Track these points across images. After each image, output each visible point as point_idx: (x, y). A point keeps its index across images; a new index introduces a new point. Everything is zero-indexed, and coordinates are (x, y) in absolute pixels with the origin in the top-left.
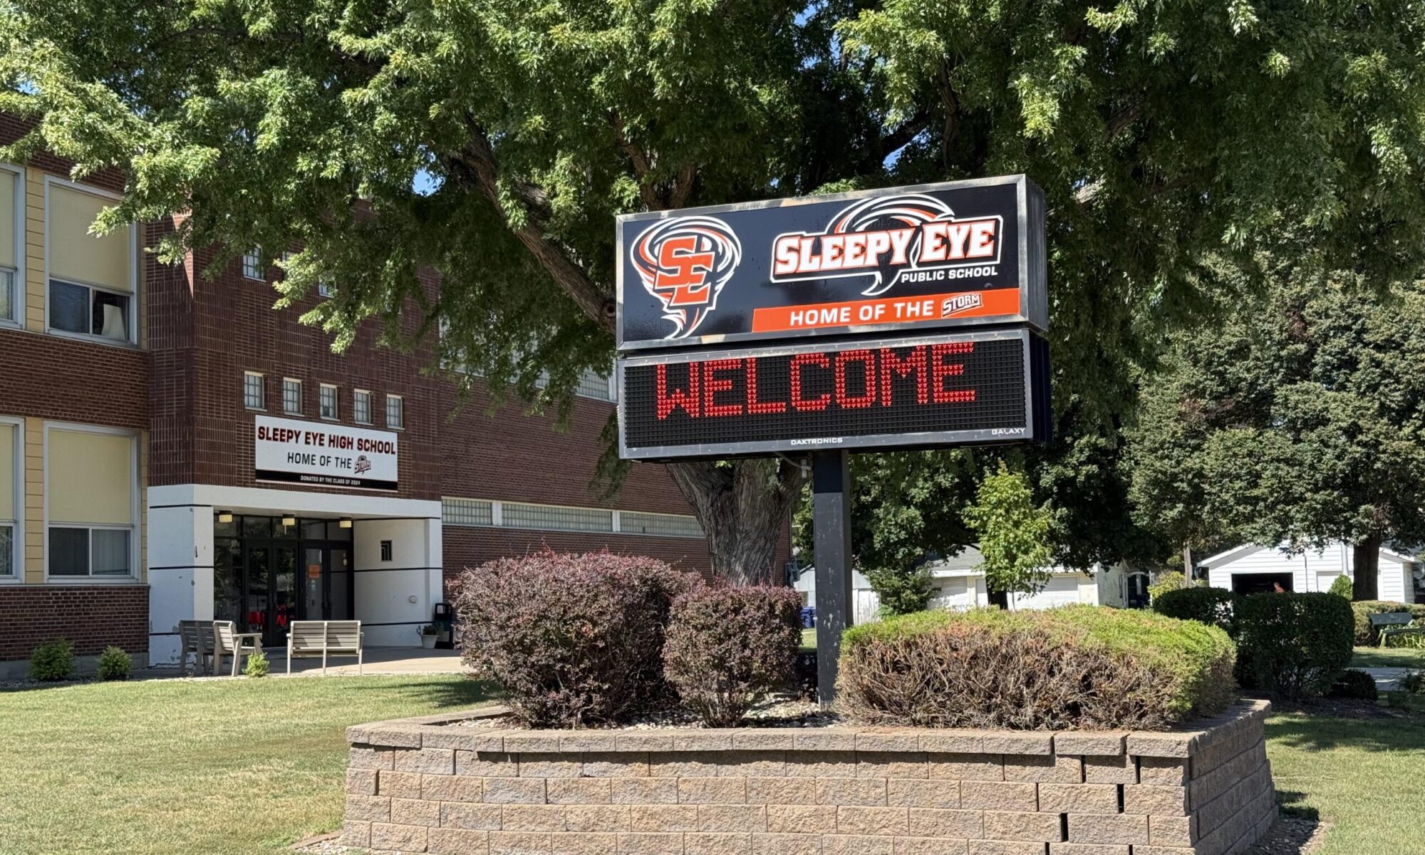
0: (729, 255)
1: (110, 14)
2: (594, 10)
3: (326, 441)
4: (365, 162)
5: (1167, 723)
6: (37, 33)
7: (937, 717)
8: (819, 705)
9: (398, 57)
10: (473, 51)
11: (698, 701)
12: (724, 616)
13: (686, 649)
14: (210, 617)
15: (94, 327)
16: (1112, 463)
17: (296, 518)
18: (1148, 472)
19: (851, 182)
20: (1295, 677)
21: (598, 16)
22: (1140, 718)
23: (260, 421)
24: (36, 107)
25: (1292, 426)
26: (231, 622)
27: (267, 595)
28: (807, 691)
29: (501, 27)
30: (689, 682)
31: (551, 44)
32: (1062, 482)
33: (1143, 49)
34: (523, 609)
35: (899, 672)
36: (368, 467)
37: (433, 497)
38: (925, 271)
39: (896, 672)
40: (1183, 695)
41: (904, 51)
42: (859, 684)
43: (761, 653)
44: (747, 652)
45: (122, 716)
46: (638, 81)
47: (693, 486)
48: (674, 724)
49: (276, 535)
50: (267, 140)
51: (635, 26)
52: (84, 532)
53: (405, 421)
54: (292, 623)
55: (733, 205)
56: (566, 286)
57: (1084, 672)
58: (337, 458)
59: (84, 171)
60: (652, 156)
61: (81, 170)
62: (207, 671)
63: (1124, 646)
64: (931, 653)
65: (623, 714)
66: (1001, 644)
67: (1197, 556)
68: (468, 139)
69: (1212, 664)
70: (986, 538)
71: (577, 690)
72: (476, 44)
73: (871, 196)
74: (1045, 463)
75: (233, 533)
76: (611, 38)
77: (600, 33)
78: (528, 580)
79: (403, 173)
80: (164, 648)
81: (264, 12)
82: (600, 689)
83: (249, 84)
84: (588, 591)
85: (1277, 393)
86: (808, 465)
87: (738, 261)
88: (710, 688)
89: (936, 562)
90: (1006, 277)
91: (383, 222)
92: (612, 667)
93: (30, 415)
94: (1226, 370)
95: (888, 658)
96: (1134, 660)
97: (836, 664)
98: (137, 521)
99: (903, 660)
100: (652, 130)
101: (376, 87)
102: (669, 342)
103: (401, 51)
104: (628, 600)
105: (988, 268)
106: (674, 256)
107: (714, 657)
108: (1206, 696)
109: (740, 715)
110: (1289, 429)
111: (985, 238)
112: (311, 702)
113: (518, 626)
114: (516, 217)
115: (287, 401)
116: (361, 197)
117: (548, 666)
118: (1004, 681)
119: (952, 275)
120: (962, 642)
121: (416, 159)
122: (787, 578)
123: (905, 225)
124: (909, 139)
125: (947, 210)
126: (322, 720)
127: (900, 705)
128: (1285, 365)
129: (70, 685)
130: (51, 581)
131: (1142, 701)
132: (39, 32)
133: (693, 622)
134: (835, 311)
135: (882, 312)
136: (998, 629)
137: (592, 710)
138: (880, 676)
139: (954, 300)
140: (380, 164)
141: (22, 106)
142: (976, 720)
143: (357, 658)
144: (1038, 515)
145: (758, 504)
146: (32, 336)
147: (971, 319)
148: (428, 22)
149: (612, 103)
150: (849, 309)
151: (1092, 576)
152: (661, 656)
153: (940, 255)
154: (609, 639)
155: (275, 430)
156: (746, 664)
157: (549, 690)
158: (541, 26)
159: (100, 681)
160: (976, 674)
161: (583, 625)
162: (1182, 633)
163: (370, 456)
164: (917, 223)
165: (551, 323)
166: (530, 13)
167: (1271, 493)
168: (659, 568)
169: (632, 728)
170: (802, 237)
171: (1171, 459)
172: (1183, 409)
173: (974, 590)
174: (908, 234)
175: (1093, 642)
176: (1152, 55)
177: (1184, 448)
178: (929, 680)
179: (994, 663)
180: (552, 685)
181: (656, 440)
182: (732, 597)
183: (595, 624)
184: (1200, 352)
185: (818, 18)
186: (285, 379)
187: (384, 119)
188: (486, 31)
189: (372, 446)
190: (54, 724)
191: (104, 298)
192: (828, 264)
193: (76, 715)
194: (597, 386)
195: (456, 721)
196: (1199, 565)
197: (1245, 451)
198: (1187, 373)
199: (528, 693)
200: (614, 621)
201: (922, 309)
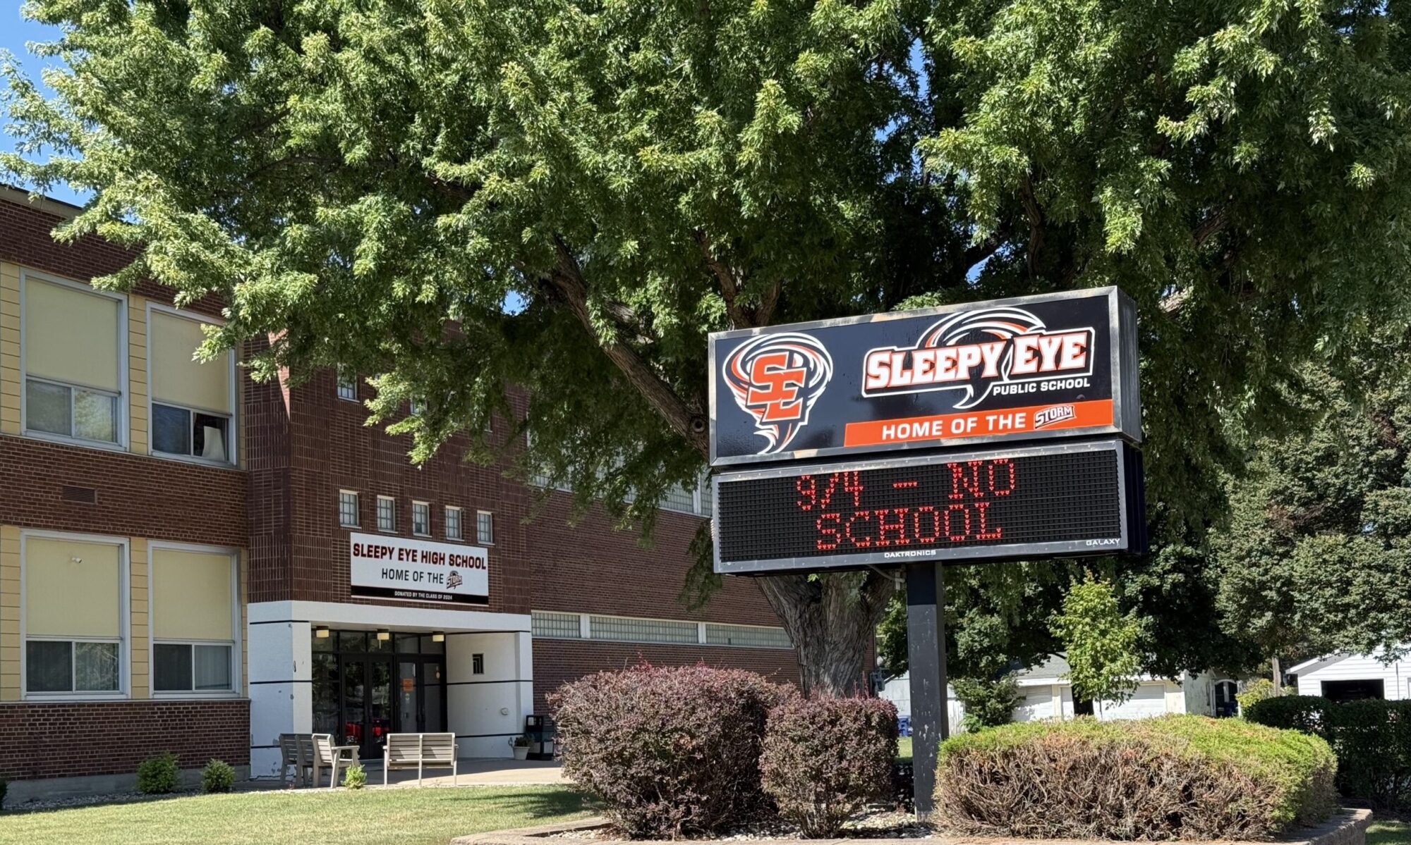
0: (820, 370)
1: (211, 145)
2: (680, 131)
3: (419, 557)
4: (457, 283)
5: (1270, 833)
6: (140, 166)
7: (1036, 828)
8: (915, 816)
9: (492, 183)
10: (564, 175)
11: (796, 812)
12: (821, 728)
13: (784, 760)
14: (310, 732)
15: (195, 448)
16: (1198, 571)
17: (390, 633)
18: (1236, 581)
19: (936, 295)
20: (1392, 785)
21: (685, 137)
22: (1242, 828)
23: (356, 538)
24: (140, 237)
25: (1383, 532)
26: (329, 735)
27: (363, 707)
28: (903, 801)
29: (591, 150)
30: (787, 794)
31: (640, 165)
32: (1148, 591)
33: (1229, 158)
34: (622, 722)
35: (998, 783)
36: (460, 583)
37: (523, 610)
38: (1017, 384)
39: (994, 783)
40: (1286, 805)
41: (987, 166)
42: (957, 795)
43: (858, 764)
44: (844, 764)
45: (228, 828)
46: (724, 200)
47: (782, 598)
48: (771, 835)
49: (371, 650)
50: (364, 265)
51: (721, 146)
52: (189, 647)
53: (495, 536)
54: (389, 736)
55: (824, 321)
56: (654, 402)
57: (1184, 782)
58: (430, 574)
59: (188, 298)
60: (737, 273)
61: (184, 298)
62: (307, 784)
63: (1226, 756)
64: (1030, 764)
65: (721, 825)
66: (1100, 755)
67: (1286, 663)
68: (557, 260)
69: (1313, 773)
70: (1073, 647)
71: (676, 802)
72: (568, 168)
73: (961, 310)
74: (1130, 572)
75: (330, 648)
76: (699, 159)
77: (687, 155)
78: (626, 694)
79: (494, 295)
80: (265, 761)
81: (359, 140)
82: (698, 800)
83: (345, 211)
84: (686, 704)
85: (1366, 499)
86: (901, 577)
87: (829, 376)
88: (808, 800)
89: (1021, 671)
90: (1098, 388)
91: (471, 341)
92: (711, 779)
93: (135, 535)
94: (1314, 476)
95: (986, 769)
96: (1236, 770)
97: (933, 775)
98: (237, 638)
99: (1001, 771)
100: (737, 248)
101: (469, 213)
102: (762, 457)
103: (494, 176)
104: (726, 712)
105: (1081, 380)
106: (766, 373)
107: (811, 768)
108: (1308, 806)
109: (838, 826)
110: (1380, 535)
111: (1077, 351)
112: (409, 813)
113: (618, 738)
114: (607, 336)
115: (381, 518)
116: (451, 317)
117: (647, 778)
118: (1103, 791)
119: (1044, 387)
120: (1060, 752)
121: (507, 280)
122: (873, 688)
123: (996, 338)
124: (992, 251)
125: (1039, 323)
126: (421, 831)
127: (999, 816)
128: (1374, 470)
129: (175, 798)
130: (156, 696)
131: (1245, 811)
132: (144, 163)
133: (790, 734)
134: (926, 425)
135: (975, 425)
136: (1097, 740)
137: (691, 821)
138: (979, 787)
139: (1046, 412)
140: (472, 285)
141: (126, 236)
142: (1075, 830)
143: (452, 770)
144: (1125, 624)
145: (846, 615)
146: (136, 458)
147: (1063, 431)
148: (520, 147)
149: (698, 222)
150: (940, 422)
151: (1179, 683)
152: (759, 768)
153: (1032, 367)
154: (706, 751)
155: (370, 546)
156: (844, 776)
157: (649, 802)
158: (629, 149)
159: (205, 794)
160: (1075, 784)
161: (682, 737)
162: (1283, 743)
163: (462, 571)
164: (1008, 336)
165: (637, 439)
166: (619, 136)
167: (1363, 600)
168: (755, 681)
169: (730, 839)
170: (893, 351)
171: (1259, 567)
172: (1271, 515)
173: (1058, 698)
174: (999, 347)
175: (1193, 752)
176: (1238, 164)
177: (1272, 557)
178: (1027, 791)
179: (1093, 774)
180: (651, 796)
181: (749, 554)
182: (828, 709)
183: (693, 737)
184: (1287, 459)
185: (899, 133)
186: (379, 496)
187: (477, 243)
188: (576, 155)
189: (464, 561)
190: (162, 835)
191: (204, 420)
192: (919, 378)
193: (183, 827)
194: (682, 500)
195: (557, 833)
196: (1288, 672)
197: (1336, 557)
198: (1276, 480)
199: (628, 805)
200: (712, 733)
201: (1014, 421)
